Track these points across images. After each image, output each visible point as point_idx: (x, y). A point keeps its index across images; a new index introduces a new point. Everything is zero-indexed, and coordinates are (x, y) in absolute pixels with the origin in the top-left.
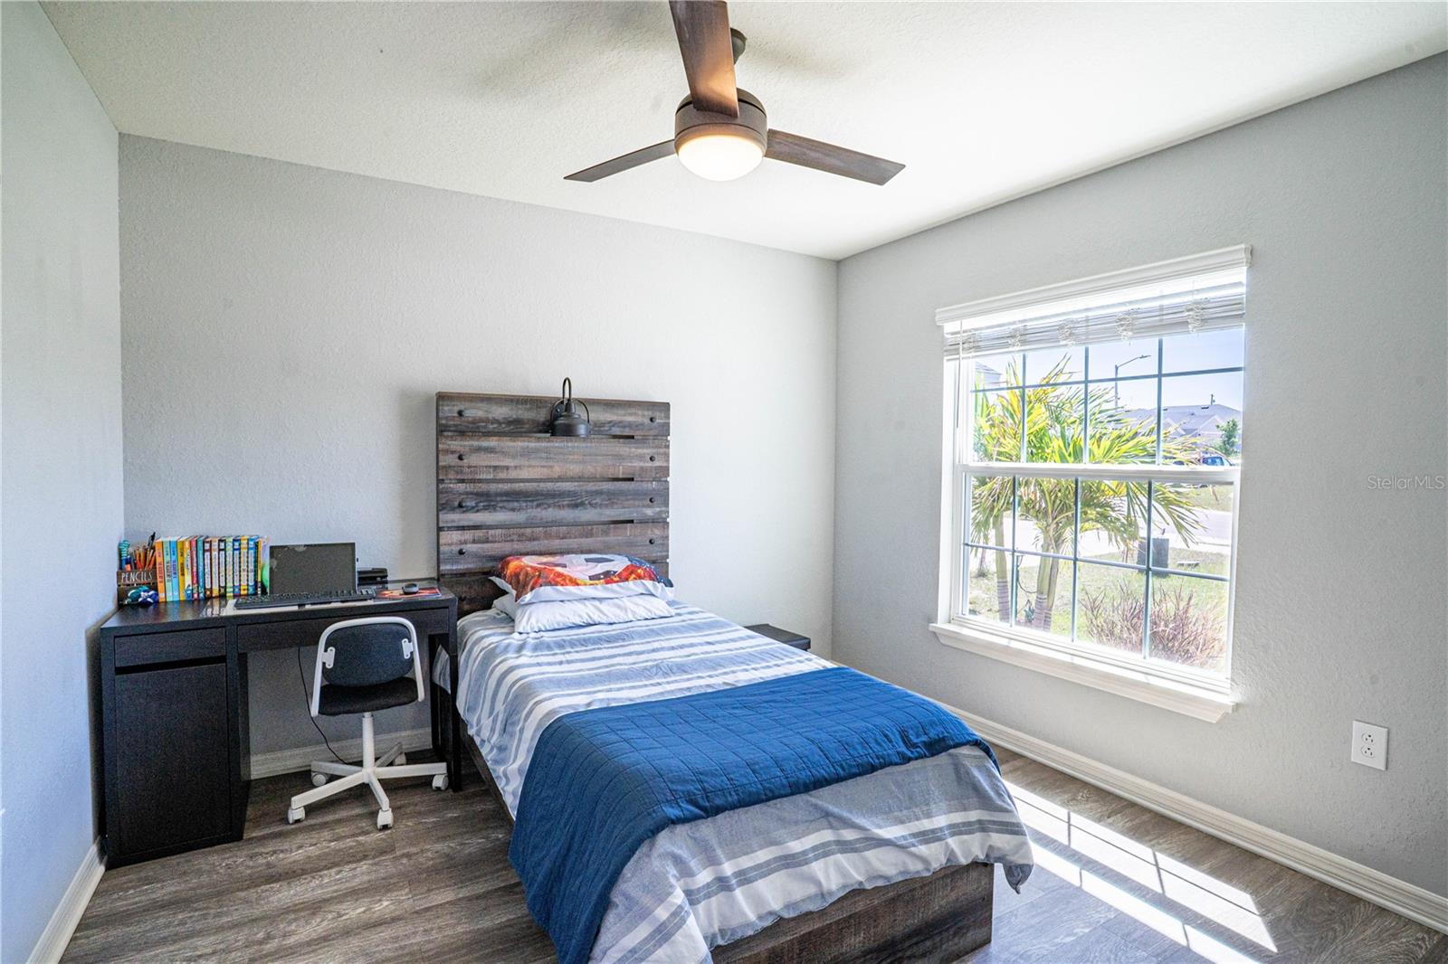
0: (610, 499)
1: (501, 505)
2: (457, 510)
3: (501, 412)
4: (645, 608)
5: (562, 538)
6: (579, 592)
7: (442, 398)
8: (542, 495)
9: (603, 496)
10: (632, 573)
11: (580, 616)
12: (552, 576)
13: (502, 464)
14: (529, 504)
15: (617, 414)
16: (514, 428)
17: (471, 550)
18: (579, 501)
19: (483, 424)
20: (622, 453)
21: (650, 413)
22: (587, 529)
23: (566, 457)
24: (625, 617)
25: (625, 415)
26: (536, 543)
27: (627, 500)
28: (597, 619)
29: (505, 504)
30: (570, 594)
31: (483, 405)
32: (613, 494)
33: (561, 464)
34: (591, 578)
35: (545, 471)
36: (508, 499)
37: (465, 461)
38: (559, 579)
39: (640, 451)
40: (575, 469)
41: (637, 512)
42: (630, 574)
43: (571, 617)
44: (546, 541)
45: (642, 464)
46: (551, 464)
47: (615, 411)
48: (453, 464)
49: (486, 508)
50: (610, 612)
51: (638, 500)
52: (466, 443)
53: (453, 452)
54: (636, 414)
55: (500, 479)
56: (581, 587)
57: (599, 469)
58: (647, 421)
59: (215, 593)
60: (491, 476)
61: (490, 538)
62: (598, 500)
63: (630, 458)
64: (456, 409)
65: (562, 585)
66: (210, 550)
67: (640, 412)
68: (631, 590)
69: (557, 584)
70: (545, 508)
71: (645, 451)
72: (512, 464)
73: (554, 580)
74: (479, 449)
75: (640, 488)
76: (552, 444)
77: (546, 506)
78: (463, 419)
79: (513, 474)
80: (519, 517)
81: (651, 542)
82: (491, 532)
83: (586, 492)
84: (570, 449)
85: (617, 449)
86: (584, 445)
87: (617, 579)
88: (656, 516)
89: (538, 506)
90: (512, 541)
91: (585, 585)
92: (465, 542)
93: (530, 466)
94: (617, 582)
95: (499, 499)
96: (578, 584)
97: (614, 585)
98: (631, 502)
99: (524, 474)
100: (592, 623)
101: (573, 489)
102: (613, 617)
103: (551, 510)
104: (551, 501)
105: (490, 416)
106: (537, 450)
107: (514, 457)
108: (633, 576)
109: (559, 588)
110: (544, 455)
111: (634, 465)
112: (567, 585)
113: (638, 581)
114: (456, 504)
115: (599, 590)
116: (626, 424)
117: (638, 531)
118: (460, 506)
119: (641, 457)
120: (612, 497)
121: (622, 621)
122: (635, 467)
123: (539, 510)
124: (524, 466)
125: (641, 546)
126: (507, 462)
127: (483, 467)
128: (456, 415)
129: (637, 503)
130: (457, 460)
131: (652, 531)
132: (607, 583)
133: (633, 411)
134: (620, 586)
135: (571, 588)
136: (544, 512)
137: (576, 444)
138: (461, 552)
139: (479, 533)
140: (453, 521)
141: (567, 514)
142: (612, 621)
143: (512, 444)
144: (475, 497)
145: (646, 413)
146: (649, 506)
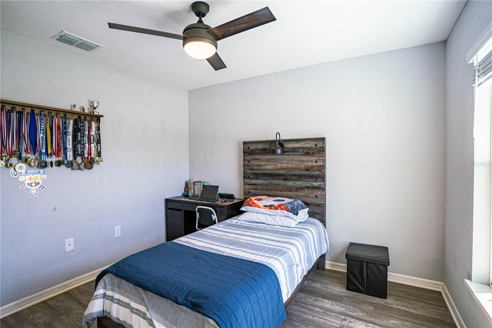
0: (298, 178)
1: (260, 178)
2: (248, 179)
3: (260, 146)
4: (282, 221)
5: (281, 191)
6: (260, 210)
7: (245, 143)
8: (273, 175)
9: (296, 177)
10: (280, 207)
11: (258, 219)
12: (251, 203)
13: (261, 164)
14: (269, 178)
15: (300, 144)
16: (264, 151)
17: (252, 192)
18: (286, 178)
19: (255, 151)
20: (303, 159)
21: (315, 142)
22: (290, 189)
23: (282, 161)
24: (274, 223)
25: (304, 144)
26: (271, 192)
27: (306, 178)
28: (264, 221)
29: (262, 177)
30: (257, 210)
31: (255, 145)
32: (300, 176)
33: (280, 164)
34: (264, 206)
35: (274, 166)
36: (263, 176)
37: (250, 163)
38: (253, 205)
39: (310, 159)
40: (285, 166)
41: (310, 184)
42: (279, 207)
43: (255, 219)
44: (275, 192)
45: (312, 164)
46: (276, 164)
47: (300, 143)
48: (247, 164)
49: (256, 178)
50: (270, 220)
51: (310, 179)
52: (250, 157)
53: (247, 160)
54: (309, 143)
55: (260, 169)
56: (261, 209)
57: (294, 166)
58: (314, 146)
59: (197, 195)
60: (257, 168)
61: (257, 189)
62: (294, 178)
63: (307, 161)
64: (248, 146)
65: (254, 207)
66: (196, 185)
67: (310, 143)
68: (279, 213)
69: (252, 206)
70: (274, 180)
71: (313, 158)
72: (264, 164)
73: (251, 204)
74: (254, 159)
75: (311, 174)
76: (277, 157)
77: (275, 179)
78: (249, 149)
79: (264, 167)
80: (266, 182)
81: (316, 196)
82: (258, 186)
83: (289, 175)
84: (283, 158)
85: (301, 158)
86: (288, 157)
87: (274, 208)
88: (319, 186)
89: (272, 179)
90: (264, 190)
91: (262, 208)
92: (250, 189)
93: (269, 165)
94: (274, 209)
95: (260, 176)
96: (260, 208)
97: (273, 210)
98: (307, 179)
99: (268, 167)
100: (262, 222)
101: (284, 173)
102: (269, 222)
103: (276, 180)
104: (277, 177)
105: (257, 148)
106: (271, 159)
107: (264, 161)
108: (280, 208)
109: (253, 207)
110: (274, 161)
111: (308, 164)
112: (256, 207)
113: (281, 210)
114: (248, 177)
115: (267, 211)
116: (304, 148)
117: (310, 191)
118: (249, 177)
119: (312, 161)
120: (299, 177)
121: (272, 224)
122: (309, 165)
123: (272, 180)
124: (267, 165)
125: (312, 198)
126: (262, 163)
127: (255, 165)
128: (247, 148)
129: (310, 180)
130: (248, 163)
131: (317, 192)
132: (270, 209)
133: (308, 142)
134: (275, 211)
135: (257, 209)
136: (274, 181)
137: (285, 157)
138: (249, 192)
139: (254, 187)
140: (247, 182)
141: (282, 182)
142: (269, 224)
143: (263, 157)
144: (253, 175)
145: (313, 143)
146: (315, 182)
